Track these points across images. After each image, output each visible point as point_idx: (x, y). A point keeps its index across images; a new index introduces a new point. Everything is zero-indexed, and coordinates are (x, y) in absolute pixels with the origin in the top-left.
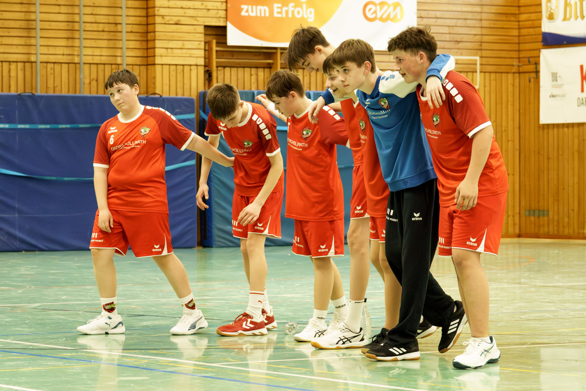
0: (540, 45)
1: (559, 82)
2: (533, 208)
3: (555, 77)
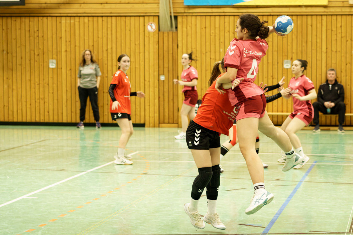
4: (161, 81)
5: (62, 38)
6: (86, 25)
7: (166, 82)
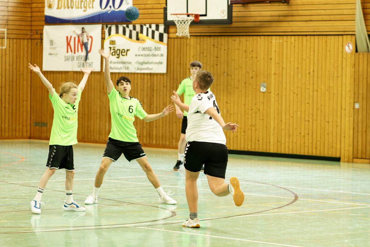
0: (43, 23)
1: (54, 46)
2: (38, 122)
3: (52, 42)
4: (356, 109)
5: (272, 60)
6: (293, 45)
7: (360, 111)
